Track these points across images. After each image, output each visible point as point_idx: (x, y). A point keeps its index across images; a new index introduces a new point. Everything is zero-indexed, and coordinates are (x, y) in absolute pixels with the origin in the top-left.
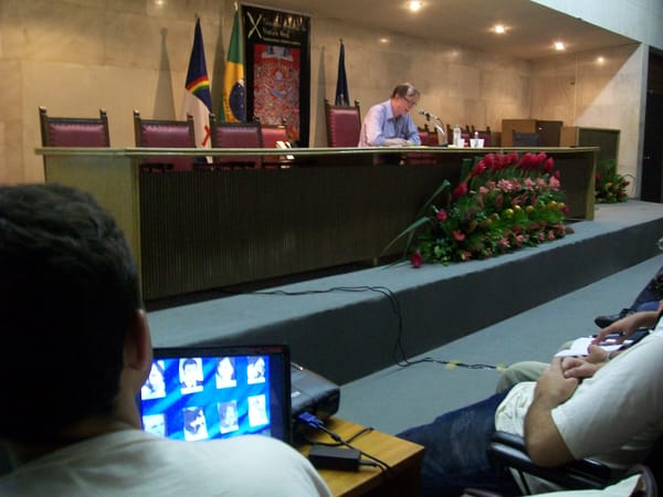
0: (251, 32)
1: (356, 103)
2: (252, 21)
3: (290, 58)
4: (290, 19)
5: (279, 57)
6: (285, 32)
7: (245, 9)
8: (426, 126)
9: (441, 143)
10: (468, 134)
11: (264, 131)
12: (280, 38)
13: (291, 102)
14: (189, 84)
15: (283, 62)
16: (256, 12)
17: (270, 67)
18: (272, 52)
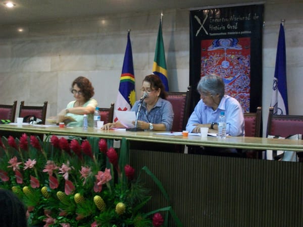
0: (198, 31)
2: (199, 21)
3: (239, 47)
5: (226, 48)
7: (193, 13)
12: (227, 30)
15: (230, 51)
18: (218, 45)
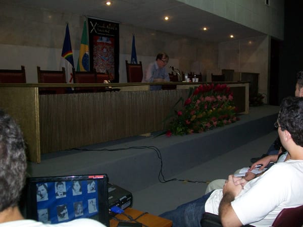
0: (92, 31)
1: (140, 62)
2: (92, 25)
3: (110, 42)
4: (110, 25)
5: (105, 42)
6: (108, 30)
7: (89, 20)
8: (172, 73)
9: (179, 80)
10: (191, 76)
11: (98, 75)
12: (105, 33)
13: (111, 62)
14: (63, 55)
15: (107, 44)
16: (94, 21)
17: (100, 46)
18: (101, 39)
